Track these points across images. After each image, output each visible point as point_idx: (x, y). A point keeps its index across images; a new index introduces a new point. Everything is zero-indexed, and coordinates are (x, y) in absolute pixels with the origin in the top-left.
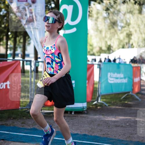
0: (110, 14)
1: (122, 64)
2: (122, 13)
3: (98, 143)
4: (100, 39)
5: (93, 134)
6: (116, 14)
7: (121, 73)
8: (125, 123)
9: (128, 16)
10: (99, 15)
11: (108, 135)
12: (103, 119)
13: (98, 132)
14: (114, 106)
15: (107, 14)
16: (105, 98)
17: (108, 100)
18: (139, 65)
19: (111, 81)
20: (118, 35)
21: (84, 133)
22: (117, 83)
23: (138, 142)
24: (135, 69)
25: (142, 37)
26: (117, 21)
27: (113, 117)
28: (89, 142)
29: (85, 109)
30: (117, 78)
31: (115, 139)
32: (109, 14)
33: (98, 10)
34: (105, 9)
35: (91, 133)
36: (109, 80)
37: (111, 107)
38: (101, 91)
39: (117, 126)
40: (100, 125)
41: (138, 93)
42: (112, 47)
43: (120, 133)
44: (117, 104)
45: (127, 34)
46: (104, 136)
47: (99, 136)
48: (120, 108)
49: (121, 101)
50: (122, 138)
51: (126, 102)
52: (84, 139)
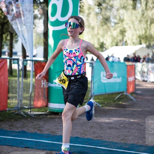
0: (103, 10)
1: (116, 62)
2: (115, 9)
3: (91, 146)
4: (92, 36)
5: (86, 137)
6: (109, 9)
7: (115, 72)
8: (119, 124)
9: (122, 11)
10: (91, 11)
11: (102, 137)
12: (96, 121)
13: (91, 134)
14: (107, 107)
15: (100, 9)
16: (98, 99)
17: (101, 101)
18: (134, 63)
19: (104, 80)
20: (111, 32)
21: (76, 136)
22: (111, 82)
23: (133, 144)
24: (129, 67)
25: (137, 34)
26: (110, 17)
27: (106, 118)
28: (81, 145)
31: (109, 142)
32: (101, 9)
33: (89, 5)
34: (97, 4)
35: (83, 135)
36: (102, 79)
37: (104, 108)
38: (94, 92)
39: (110, 128)
40: (93, 127)
41: (132, 93)
42: (105, 44)
43: (114, 135)
44: (111, 104)
45: (121, 31)
46: (97, 138)
47: (92, 138)
48: (114, 109)
49: (115, 101)
50: (116, 140)
51: (120, 103)
52: (76, 142)
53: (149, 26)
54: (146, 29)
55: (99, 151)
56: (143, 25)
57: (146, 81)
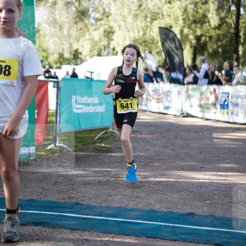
1: (96, 81)
3: (53, 213)
5: (46, 199)
7: (94, 97)
8: (100, 178)
12: (63, 173)
13: (55, 194)
14: (82, 152)
19: (77, 109)
20: (90, 33)
21: (30, 198)
23: (120, 208)
26: (88, 10)
27: (80, 169)
28: (38, 212)
29: (32, 156)
30: (87, 105)
36: (75, 107)
37: (77, 153)
39: (86, 184)
40: (58, 183)
42: (81, 53)
43: (92, 194)
44: (88, 147)
45: (105, 31)
46: (64, 200)
47: (56, 200)
49: (95, 143)
50: (94, 202)
51: (103, 145)
52: (29, 207)
53: (149, 24)
54: (145, 29)
55: (66, 220)
56: (140, 23)
57: (146, 111)
